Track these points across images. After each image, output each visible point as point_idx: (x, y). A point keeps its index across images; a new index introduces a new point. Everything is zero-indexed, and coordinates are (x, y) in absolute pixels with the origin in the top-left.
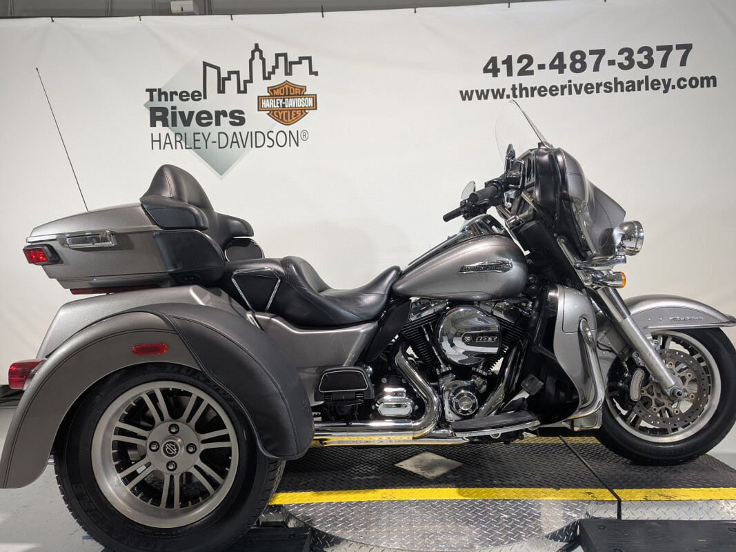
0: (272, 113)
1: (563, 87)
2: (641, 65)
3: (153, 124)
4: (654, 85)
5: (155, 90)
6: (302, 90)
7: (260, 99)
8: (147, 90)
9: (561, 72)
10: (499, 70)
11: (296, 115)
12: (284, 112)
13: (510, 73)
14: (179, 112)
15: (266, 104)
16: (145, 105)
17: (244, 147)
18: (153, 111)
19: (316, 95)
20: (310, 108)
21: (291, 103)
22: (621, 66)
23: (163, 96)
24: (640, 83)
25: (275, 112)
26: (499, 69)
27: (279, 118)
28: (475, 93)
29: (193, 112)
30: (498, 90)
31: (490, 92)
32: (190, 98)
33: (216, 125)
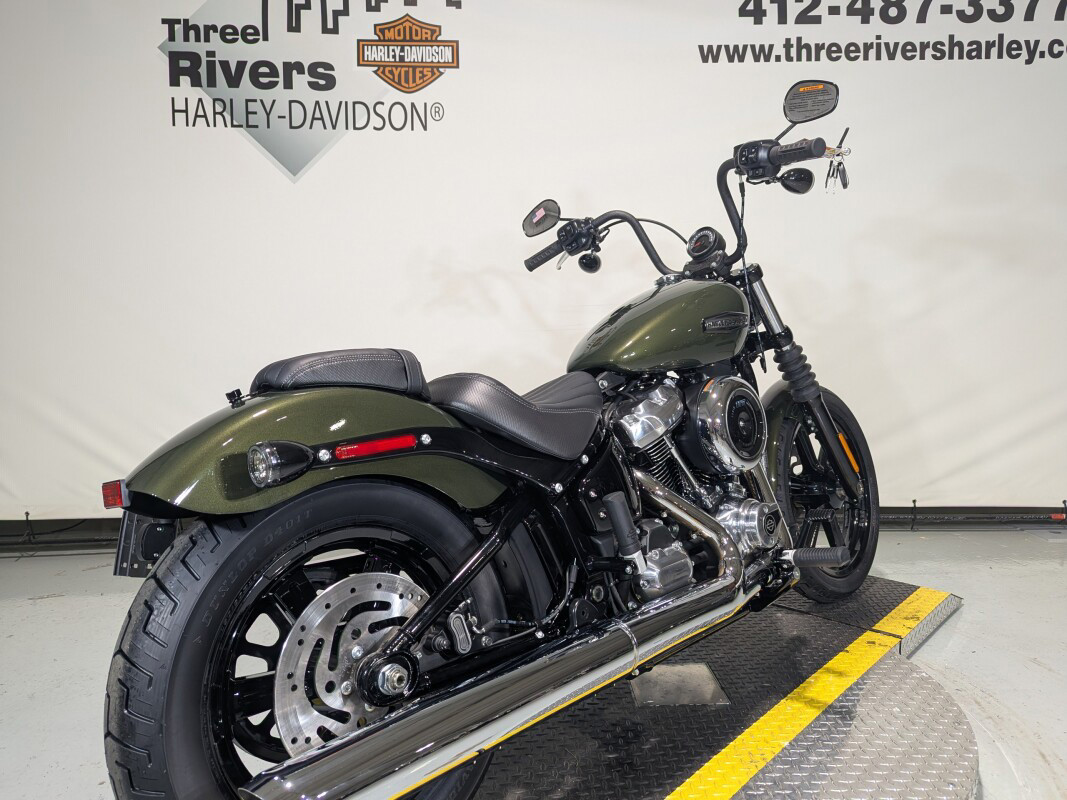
0: (382, 70)
1: (868, 47)
2: (992, 14)
3: (175, 82)
4: (1012, 49)
5: (178, 21)
6: (433, 32)
7: (361, 44)
8: (164, 21)
9: (865, 21)
10: (764, 13)
11: (424, 76)
12: (404, 69)
13: (782, 19)
14: (220, 61)
16: (159, 47)
17: (334, 127)
18: (174, 57)
19: (457, 42)
20: (447, 65)
21: (414, 54)
22: (961, 15)
23: (192, 33)
24: (990, 45)
25: (387, 69)
26: (765, 11)
27: (393, 80)
28: (723, 51)
29: (245, 63)
30: (762, 47)
31: (749, 50)
32: (239, 37)
33: (285, 87)
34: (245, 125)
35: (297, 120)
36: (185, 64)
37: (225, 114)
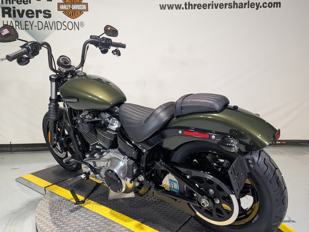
0: (65, 12)
1: (209, 5)
3: (4, 16)
4: (252, 5)
6: (80, 0)
7: (59, 4)
11: (78, 14)
12: (72, 12)
15: (62, 7)
17: (51, 29)
18: (3, 9)
19: (87, 3)
20: (85, 10)
21: (75, 7)
23: (8, 1)
24: (245, 4)
25: (67, 12)
27: (69, 15)
29: (24, 10)
30: (178, 5)
31: (174, 6)
32: (22, 2)
33: (36, 17)
34: (25, 29)
35: (40, 27)
36: (6, 10)
37: (19, 25)
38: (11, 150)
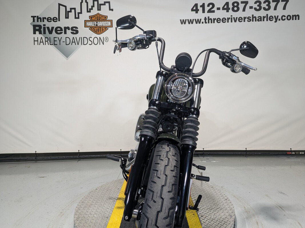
0: (91, 28)
1: (228, 19)
2: (264, 9)
3: (35, 33)
4: (270, 18)
5: (36, 17)
6: (105, 18)
8: (32, 17)
9: (228, 11)
10: (198, 10)
11: (103, 30)
12: (97, 28)
13: (204, 12)
14: (47, 27)
16: (30, 24)
17: (78, 44)
19: (112, 20)
20: (109, 27)
21: (100, 24)
22: (255, 9)
23: (39, 20)
24: (264, 17)
25: (93, 28)
27: (94, 31)
28: (187, 21)
29: (54, 27)
30: (198, 20)
31: (194, 20)
32: (52, 20)
33: (64, 34)
34: (53, 44)
35: (68, 42)
36: (37, 28)
37: (48, 41)
38: (36, 159)
